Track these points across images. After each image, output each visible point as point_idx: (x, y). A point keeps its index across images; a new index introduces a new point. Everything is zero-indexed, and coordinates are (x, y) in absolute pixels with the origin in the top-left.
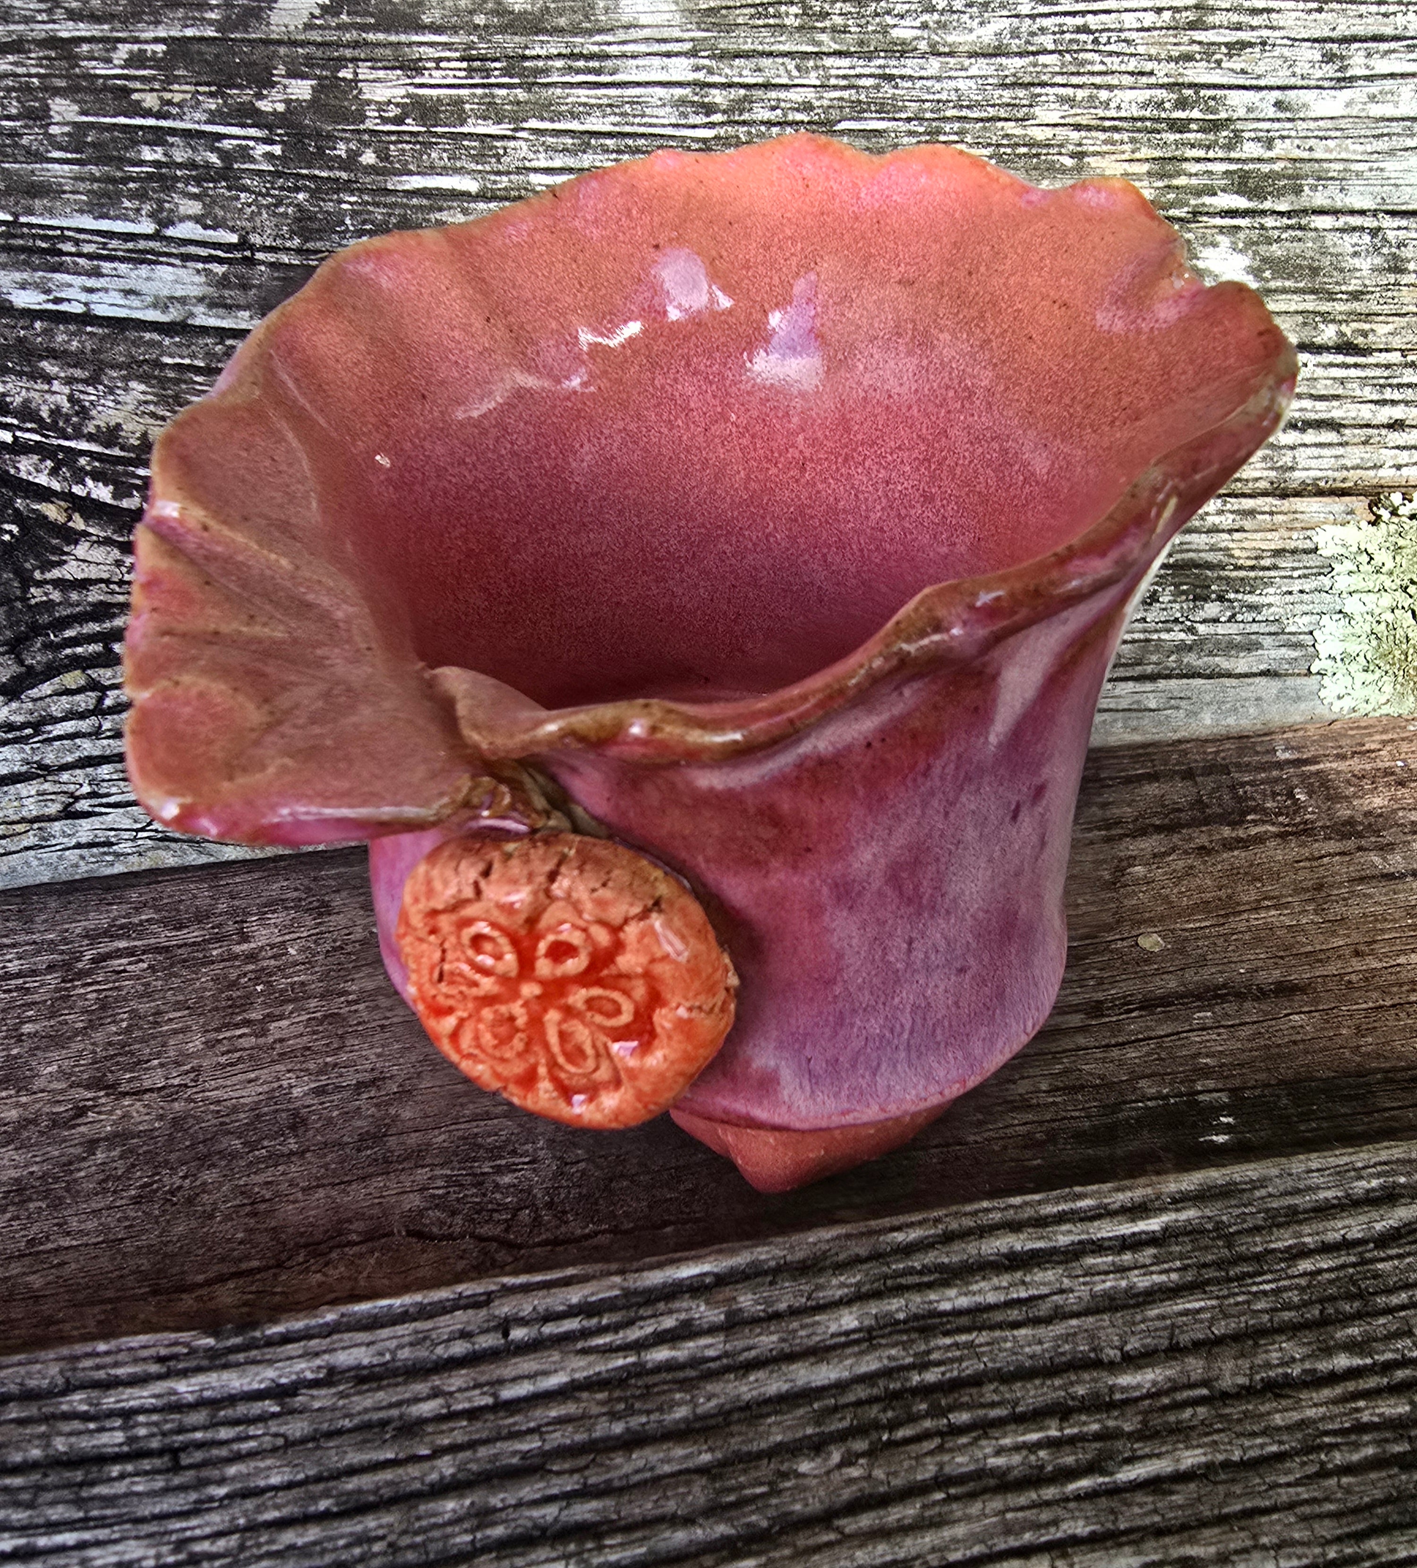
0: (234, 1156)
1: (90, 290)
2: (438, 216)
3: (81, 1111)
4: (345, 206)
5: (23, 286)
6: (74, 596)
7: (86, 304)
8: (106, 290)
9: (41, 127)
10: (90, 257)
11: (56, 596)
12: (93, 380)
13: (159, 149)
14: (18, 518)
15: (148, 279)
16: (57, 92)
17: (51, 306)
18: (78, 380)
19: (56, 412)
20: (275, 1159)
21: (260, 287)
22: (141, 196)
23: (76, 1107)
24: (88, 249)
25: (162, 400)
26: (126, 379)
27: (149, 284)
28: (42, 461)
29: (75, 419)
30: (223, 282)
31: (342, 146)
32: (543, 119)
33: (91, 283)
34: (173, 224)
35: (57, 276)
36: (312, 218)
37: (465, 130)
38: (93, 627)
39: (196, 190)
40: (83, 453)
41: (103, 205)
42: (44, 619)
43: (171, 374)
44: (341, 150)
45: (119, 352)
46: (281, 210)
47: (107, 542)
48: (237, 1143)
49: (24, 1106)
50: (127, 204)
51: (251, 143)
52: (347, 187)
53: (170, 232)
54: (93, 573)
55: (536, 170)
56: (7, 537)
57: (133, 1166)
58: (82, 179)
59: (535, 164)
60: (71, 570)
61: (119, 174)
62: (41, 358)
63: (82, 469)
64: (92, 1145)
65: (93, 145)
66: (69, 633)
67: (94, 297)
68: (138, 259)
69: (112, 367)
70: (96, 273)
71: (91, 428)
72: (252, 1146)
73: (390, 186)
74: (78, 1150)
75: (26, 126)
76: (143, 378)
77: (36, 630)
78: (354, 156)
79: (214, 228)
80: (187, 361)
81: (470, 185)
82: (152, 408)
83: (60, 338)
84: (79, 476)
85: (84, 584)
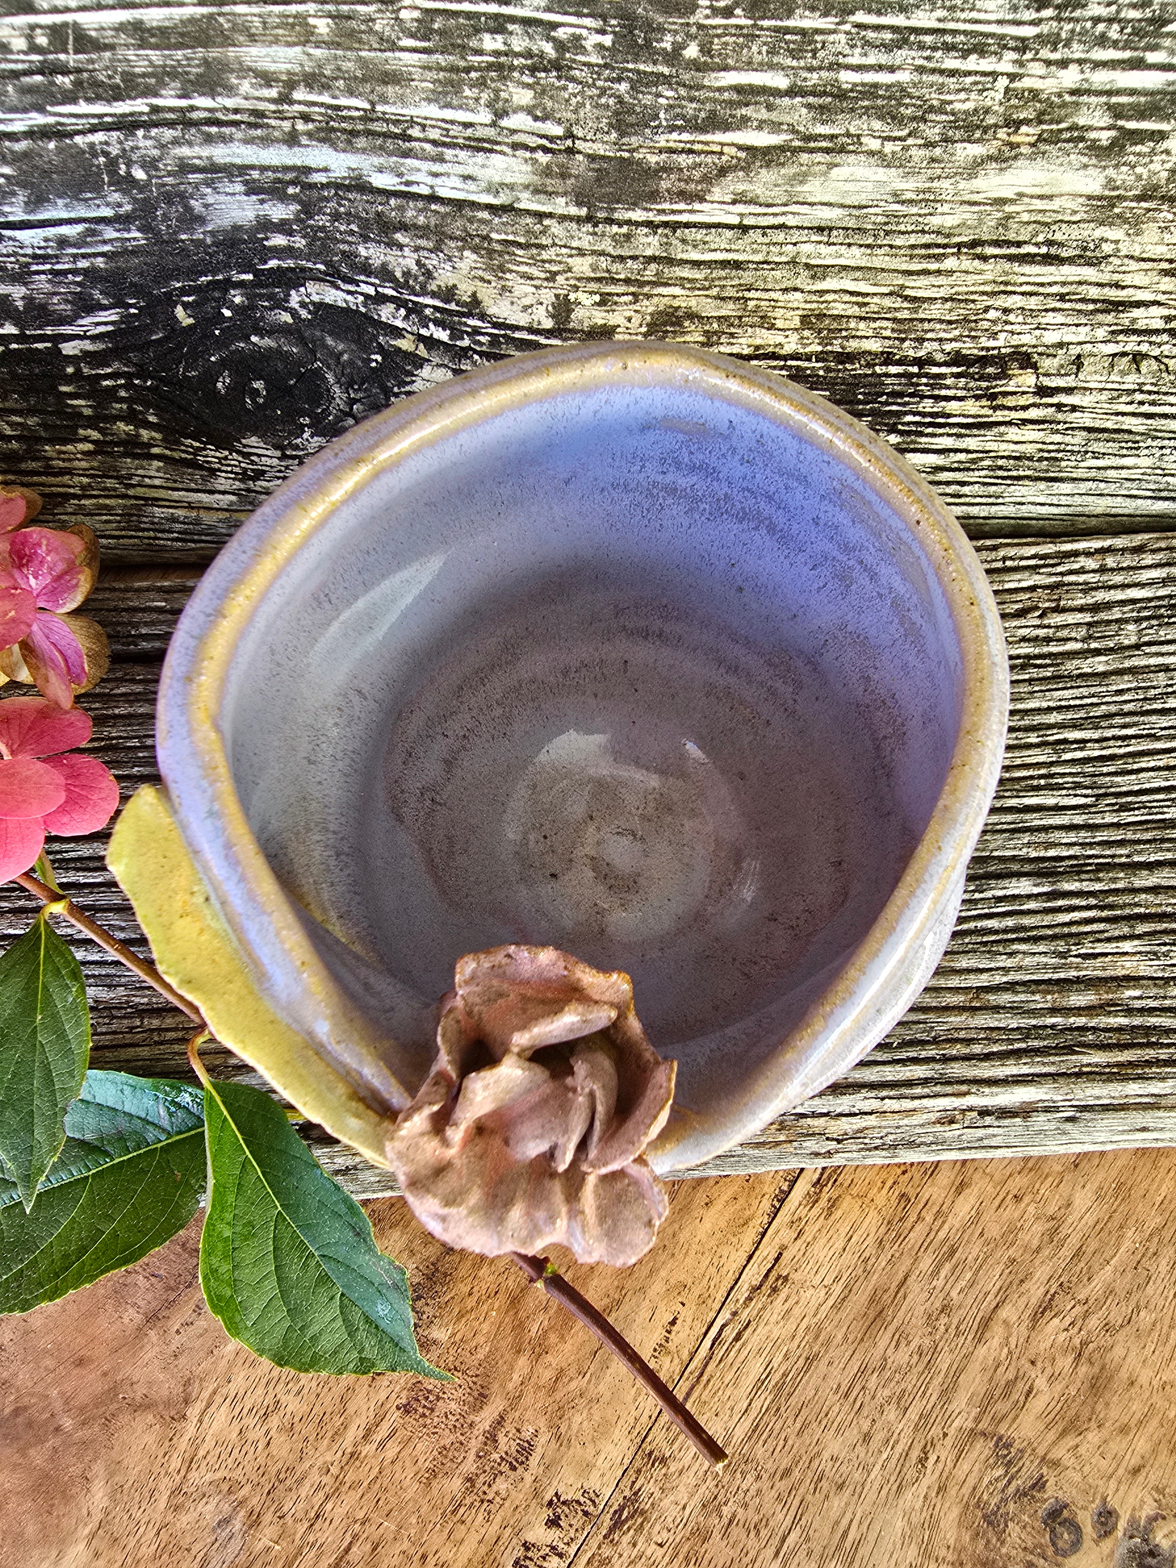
1: (436, 175)
2: (743, 111)
4: (662, 101)
7: (432, 187)
8: (448, 175)
9: (393, 12)
10: (434, 143)
13: (499, 38)
14: (381, 350)
15: (483, 166)
17: (403, 188)
18: (424, 249)
19: (407, 274)
21: (577, 177)
22: (481, 83)
24: (434, 134)
25: (489, 268)
26: (461, 249)
27: (483, 171)
28: (397, 309)
29: (421, 278)
30: (547, 172)
31: (669, 38)
32: (870, 11)
33: (437, 168)
34: (507, 114)
35: (408, 161)
36: (631, 111)
37: (790, 23)
39: (530, 80)
40: (427, 306)
41: (446, 94)
43: (498, 247)
44: (667, 43)
45: (456, 227)
46: (603, 101)
50: (467, 92)
51: (584, 32)
52: (666, 80)
53: (505, 123)
55: (848, 67)
56: (374, 364)
58: (430, 69)
59: (850, 60)
61: (462, 64)
62: (397, 229)
63: (426, 317)
65: (441, 33)
67: (438, 181)
69: (451, 238)
71: (433, 287)
73: (706, 82)
75: (380, 11)
76: (475, 250)
78: (678, 48)
79: (543, 119)
80: (511, 238)
81: (781, 82)
82: (480, 273)
83: (410, 213)
84: (424, 322)
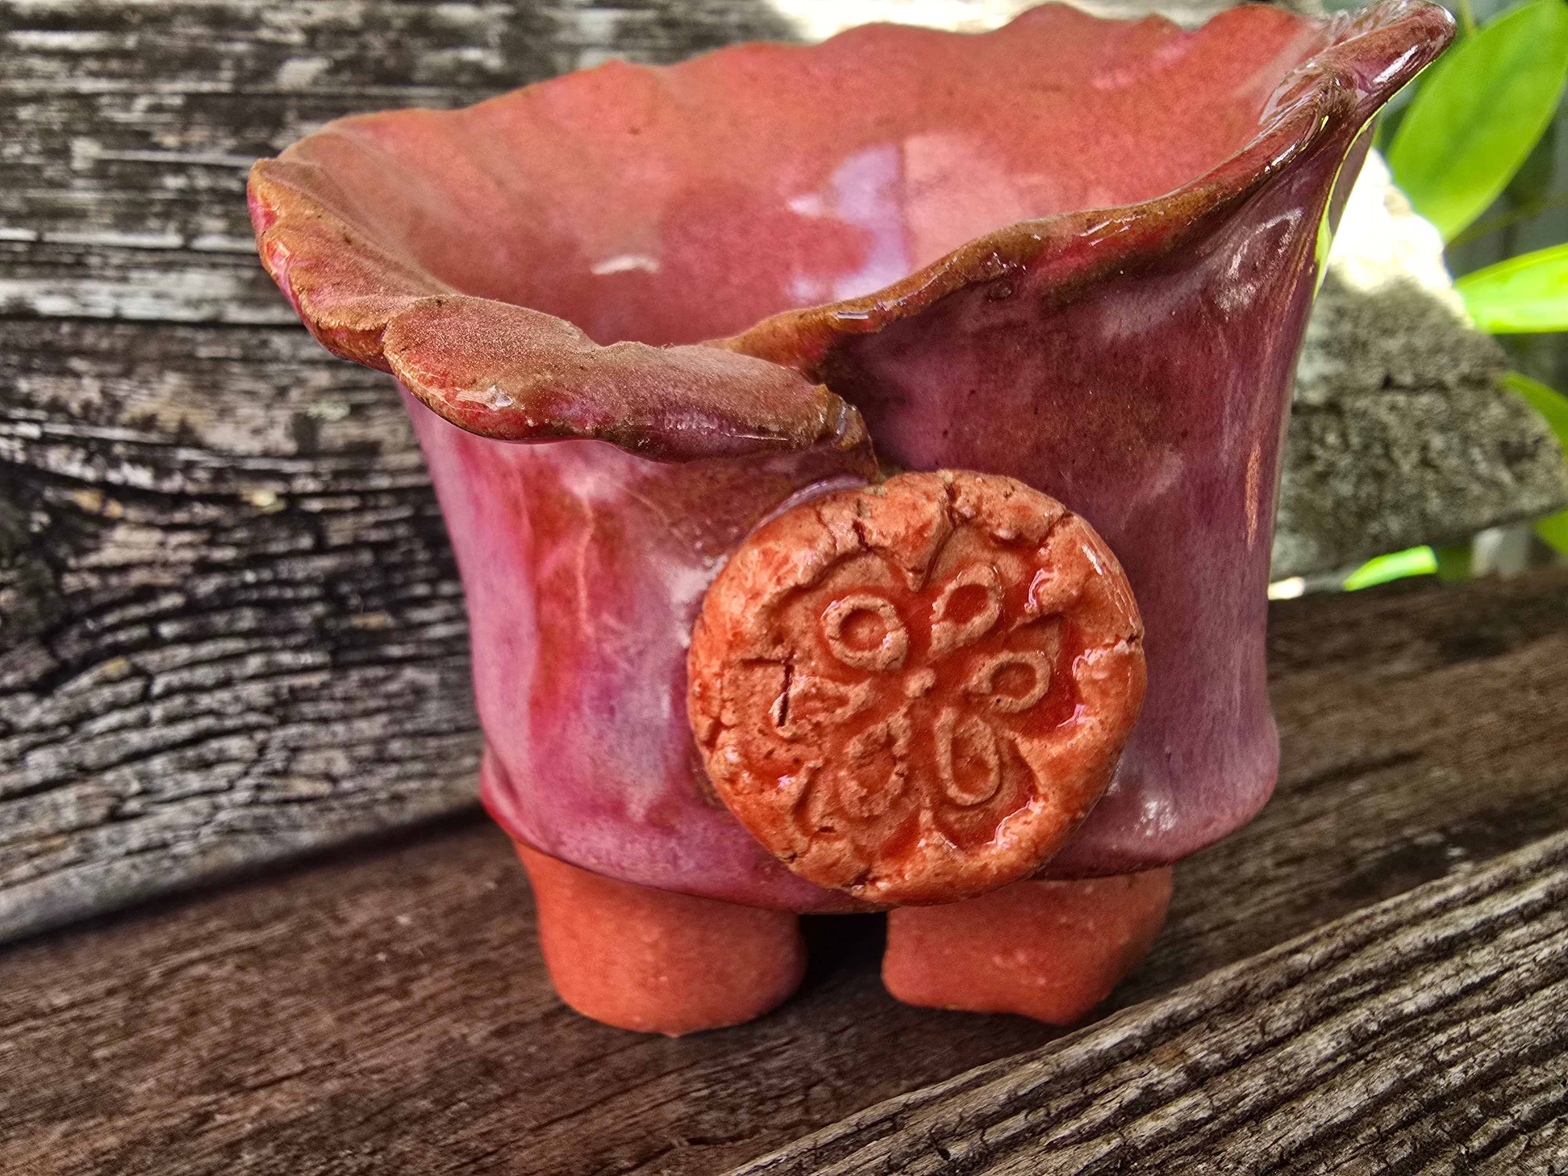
0: (425, 1117)
3: (203, 1117)
5: (49, 293)
6: (114, 580)
11: (93, 581)
12: (127, 374)
16: (77, 134)
20: (479, 1110)
23: (195, 1115)
38: (136, 611)
42: (81, 606)
47: (149, 525)
48: (424, 1104)
49: (125, 1129)
54: (133, 555)
57: (297, 1157)
60: (109, 555)
64: (233, 1149)
66: (110, 619)
68: (166, 267)
70: (124, 280)
72: (445, 1104)
74: (216, 1158)
77: (71, 619)
85: (124, 568)
